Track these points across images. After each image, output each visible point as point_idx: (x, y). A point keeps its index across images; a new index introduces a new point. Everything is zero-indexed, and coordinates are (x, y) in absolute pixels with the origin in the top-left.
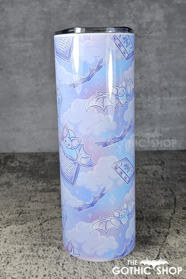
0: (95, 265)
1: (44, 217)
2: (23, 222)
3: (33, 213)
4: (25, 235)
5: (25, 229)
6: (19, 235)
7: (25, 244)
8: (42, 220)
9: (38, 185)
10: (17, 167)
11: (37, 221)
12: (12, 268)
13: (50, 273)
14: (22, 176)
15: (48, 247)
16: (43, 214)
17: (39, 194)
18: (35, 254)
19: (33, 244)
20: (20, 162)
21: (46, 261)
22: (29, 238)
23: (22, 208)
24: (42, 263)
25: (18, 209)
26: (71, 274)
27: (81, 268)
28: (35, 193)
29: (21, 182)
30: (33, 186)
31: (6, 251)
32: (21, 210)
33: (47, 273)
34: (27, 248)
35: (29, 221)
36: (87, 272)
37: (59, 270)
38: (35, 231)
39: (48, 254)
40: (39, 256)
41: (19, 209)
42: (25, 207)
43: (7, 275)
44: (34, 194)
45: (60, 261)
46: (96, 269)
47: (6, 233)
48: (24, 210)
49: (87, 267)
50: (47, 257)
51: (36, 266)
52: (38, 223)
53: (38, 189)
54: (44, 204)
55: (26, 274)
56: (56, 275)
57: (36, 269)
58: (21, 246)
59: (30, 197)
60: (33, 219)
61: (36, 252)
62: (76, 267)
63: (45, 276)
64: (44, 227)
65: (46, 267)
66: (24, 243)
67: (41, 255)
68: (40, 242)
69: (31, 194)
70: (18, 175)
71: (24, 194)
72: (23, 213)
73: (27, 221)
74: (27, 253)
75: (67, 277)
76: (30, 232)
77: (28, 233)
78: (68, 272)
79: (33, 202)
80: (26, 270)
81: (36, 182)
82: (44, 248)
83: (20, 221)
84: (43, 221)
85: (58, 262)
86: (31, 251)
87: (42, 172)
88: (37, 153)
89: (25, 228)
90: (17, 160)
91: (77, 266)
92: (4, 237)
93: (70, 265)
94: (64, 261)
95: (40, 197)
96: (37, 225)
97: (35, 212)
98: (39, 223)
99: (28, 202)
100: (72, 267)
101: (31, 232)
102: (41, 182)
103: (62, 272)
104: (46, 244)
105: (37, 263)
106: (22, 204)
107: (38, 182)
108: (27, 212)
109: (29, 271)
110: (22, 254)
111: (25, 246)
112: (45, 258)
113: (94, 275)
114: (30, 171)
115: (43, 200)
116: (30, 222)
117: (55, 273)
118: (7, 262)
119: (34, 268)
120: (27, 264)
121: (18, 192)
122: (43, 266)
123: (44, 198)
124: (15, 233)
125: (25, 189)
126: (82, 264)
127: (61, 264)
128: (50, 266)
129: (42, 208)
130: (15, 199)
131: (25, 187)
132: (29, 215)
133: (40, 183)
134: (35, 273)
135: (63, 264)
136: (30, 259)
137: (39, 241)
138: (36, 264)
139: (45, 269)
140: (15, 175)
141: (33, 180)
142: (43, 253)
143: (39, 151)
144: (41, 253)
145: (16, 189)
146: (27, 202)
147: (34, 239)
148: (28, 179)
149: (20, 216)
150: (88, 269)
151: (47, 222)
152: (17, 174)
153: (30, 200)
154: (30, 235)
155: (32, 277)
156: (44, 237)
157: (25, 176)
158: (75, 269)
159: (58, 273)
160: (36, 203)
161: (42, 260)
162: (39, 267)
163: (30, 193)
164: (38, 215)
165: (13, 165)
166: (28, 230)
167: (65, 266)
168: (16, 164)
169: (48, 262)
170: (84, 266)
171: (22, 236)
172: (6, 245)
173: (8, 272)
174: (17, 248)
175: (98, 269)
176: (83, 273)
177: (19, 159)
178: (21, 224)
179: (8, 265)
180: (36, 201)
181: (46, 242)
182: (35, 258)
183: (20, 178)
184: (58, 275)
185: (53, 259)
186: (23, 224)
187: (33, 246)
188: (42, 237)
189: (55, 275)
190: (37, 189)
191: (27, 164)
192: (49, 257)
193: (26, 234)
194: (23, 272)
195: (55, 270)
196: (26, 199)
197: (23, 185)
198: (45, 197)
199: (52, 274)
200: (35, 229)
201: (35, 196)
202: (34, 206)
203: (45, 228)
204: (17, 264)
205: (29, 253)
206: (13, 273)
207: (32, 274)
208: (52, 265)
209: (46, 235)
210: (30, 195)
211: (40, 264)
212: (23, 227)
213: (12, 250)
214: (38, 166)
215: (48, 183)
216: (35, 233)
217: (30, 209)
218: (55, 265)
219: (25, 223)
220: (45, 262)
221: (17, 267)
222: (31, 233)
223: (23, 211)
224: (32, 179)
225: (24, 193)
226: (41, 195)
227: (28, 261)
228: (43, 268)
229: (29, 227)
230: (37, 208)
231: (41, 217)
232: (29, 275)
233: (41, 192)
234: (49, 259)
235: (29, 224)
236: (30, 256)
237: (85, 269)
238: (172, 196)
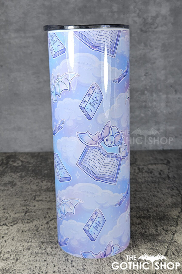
0: (103, 262)
1: (50, 215)
2: (30, 221)
3: (39, 212)
4: (32, 233)
5: (31, 227)
6: (27, 233)
7: (33, 241)
8: (48, 219)
9: (42, 184)
10: (20, 166)
11: (43, 220)
12: (21, 265)
13: (59, 269)
14: (26, 176)
15: (56, 244)
16: (49, 213)
17: (43, 194)
18: (44, 251)
19: (41, 242)
20: (22, 162)
21: (54, 258)
22: (37, 236)
23: (28, 207)
24: (51, 260)
25: (23, 208)
26: (80, 270)
27: (90, 265)
28: (40, 193)
29: (25, 182)
30: (37, 186)
31: (14, 248)
32: (26, 209)
33: (56, 269)
34: (35, 246)
35: (35, 220)
36: (96, 268)
37: (68, 267)
38: (42, 229)
39: (56, 251)
40: (48, 254)
41: (24, 208)
42: (30, 206)
43: (17, 271)
44: (38, 193)
45: (68, 258)
46: (105, 265)
47: (13, 231)
48: (29, 208)
49: (96, 264)
50: (55, 254)
51: (46, 263)
52: (45, 222)
53: (43, 188)
54: (49, 203)
55: (35, 271)
56: (66, 272)
57: (46, 266)
58: (29, 244)
59: (35, 196)
60: (40, 218)
61: (45, 249)
62: (85, 263)
63: (54, 272)
64: (51, 225)
65: (55, 264)
66: (31, 241)
67: (49, 253)
68: (48, 240)
69: (36, 193)
70: (21, 174)
71: (29, 193)
72: (29, 212)
73: (33, 220)
74: (36, 251)
75: (77, 273)
76: (37, 230)
77: (35, 232)
78: (77, 268)
79: (38, 201)
80: (36, 267)
81: (40, 182)
82: (52, 245)
83: (27, 219)
84: (50, 220)
85: (66, 258)
86: (39, 249)
87: (46, 172)
88: (39, 153)
89: (31, 226)
90: (19, 160)
91: (86, 263)
92: (12, 235)
93: (78, 262)
95: (45, 197)
96: (44, 223)
97: (40, 211)
98: (46, 222)
99: (33, 201)
100: (81, 264)
101: (38, 230)
102: (45, 181)
104: (54, 242)
105: (46, 259)
106: (27, 204)
107: (42, 182)
108: (33, 211)
109: (38, 268)
110: (31, 251)
111: (32, 243)
112: (54, 256)
113: (104, 271)
114: (33, 171)
115: (48, 199)
116: (37, 220)
117: (64, 269)
118: (16, 259)
119: (44, 265)
120: (36, 261)
121: (22, 192)
122: (52, 263)
123: (49, 197)
124: (22, 231)
125: (30, 188)
127: (70, 261)
128: (59, 263)
129: (47, 207)
130: (20, 198)
131: (29, 187)
132: (35, 214)
133: (45, 183)
134: (44, 270)
136: (39, 256)
137: (46, 239)
138: (45, 261)
139: (55, 266)
140: (18, 174)
141: (37, 179)
142: (51, 250)
143: (41, 151)
144: (49, 250)
145: (21, 189)
146: (32, 201)
147: (41, 237)
148: (32, 179)
149: (26, 215)
150: (97, 266)
151: (53, 221)
152: (20, 173)
153: (35, 199)
154: (37, 233)
155: (42, 273)
156: (51, 235)
157: (28, 176)
158: (84, 266)
159: (67, 269)
160: (42, 202)
161: (50, 257)
162: (49, 264)
163: (35, 192)
164: (44, 214)
165: (15, 164)
166: (35, 228)
167: (73, 263)
168: (18, 164)
169: (57, 259)
170: (93, 263)
171: (29, 234)
172: (14, 243)
173: (18, 269)
174: (25, 246)
175: (107, 265)
176: (92, 269)
177: (21, 159)
178: (28, 223)
179: (18, 262)
180: (41, 200)
181: (54, 239)
182: (44, 255)
183: (24, 177)
184: (67, 271)
185: (62, 256)
186: (29, 223)
187: (41, 244)
188: (50, 235)
189: (64, 271)
190: (41, 188)
191: (30, 163)
192: (58, 254)
193: (33, 232)
194: (32, 268)
195: (65, 267)
196: (31, 198)
197: (27, 185)
198: (50, 196)
199: (61, 271)
200: (42, 227)
201: (40, 196)
202: (39, 205)
203: (52, 227)
204: (26, 261)
205: (38, 251)
206: (22, 269)
207: (42, 271)
208: (61, 262)
209: (53, 233)
210: (35, 195)
211: (49, 261)
212: (30, 226)
213: (20, 247)
214: (41, 166)
215: (52, 182)
216: (42, 231)
217: (35, 208)
218: (64, 262)
219: (31, 221)
220: (53, 259)
221: (26, 264)
222: (38, 232)
223: (28, 210)
224: (35, 178)
225: (28, 192)
226: (46, 195)
227: (37, 258)
228: (52, 264)
229: (35, 226)
230: (43, 207)
231: (47, 216)
232: (38, 272)
233: (45, 191)
234: (58, 256)
235: (35, 223)
236: (38, 253)
237: (94, 266)
238: (179, 195)
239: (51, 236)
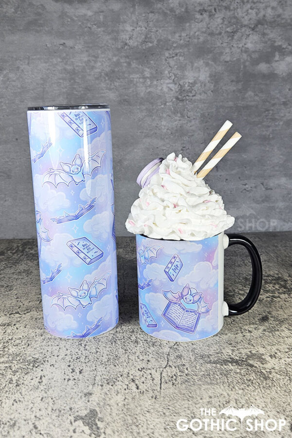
0: (117, 345)
6: (40, 320)
12: (33, 350)
21: (68, 342)
25: (38, 297)
26: (93, 353)
27: (104, 348)
31: (26, 335)
33: (68, 352)
37: (81, 350)
43: (28, 355)
45: (82, 342)
46: (119, 348)
47: (25, 319)
49: (110, 347)
51: (58, 347)
55: (47, 355)
57: (58, 350)
58: (42, 330)
63: (66, 355)
65: (68, 348)
75: (89, 355)
78: (90, 351)
80: (48, 351)
83: (41, 307)
85: (80, 343)
91: (100, 346)
92: (24, 323)
93: (92, 345)
94: (87, 342)
100: (94, 347)
103: (84, 352)
105: (58, 344)
109: (50, 352)
110: (43, 337)
113: (117, 353)
118: (27, 344)
119: (56, 349)
120: (49, 346)
122: (65, 347)
124: (36, 319)
126: (104, 345)
127: (83, 345)
134: (56, 353)
135: (85, 345)
136: (52, 341)
139: (67, 350)
150: (111, 349)
155: (53, 356)
158: (98, 349)
159: (80, 352)
161: (64, 342)
162: (61, 348)
167: (87, 347)
169: (70, 344)
170: (107, 346)
172: (26, 330)
173: (29, 353)
174: (37, 333)
175: (120, 348)
176: (105, 352)
179: (29, 347)
184: (80, 354)
189: (76, 354)
194: (44, 352)
195: (77, 350)
199: (73, 354)
204: (38, 346)
206: (33, 353)
207: (53, 354)
208: (73, 346)
211: (61, 346)
213: (32, 333)
218: (77, 346)
220: (66, 343)
221: (37, 349)
227: (50, 343)
236: (51, 339)
237: (108, 349)
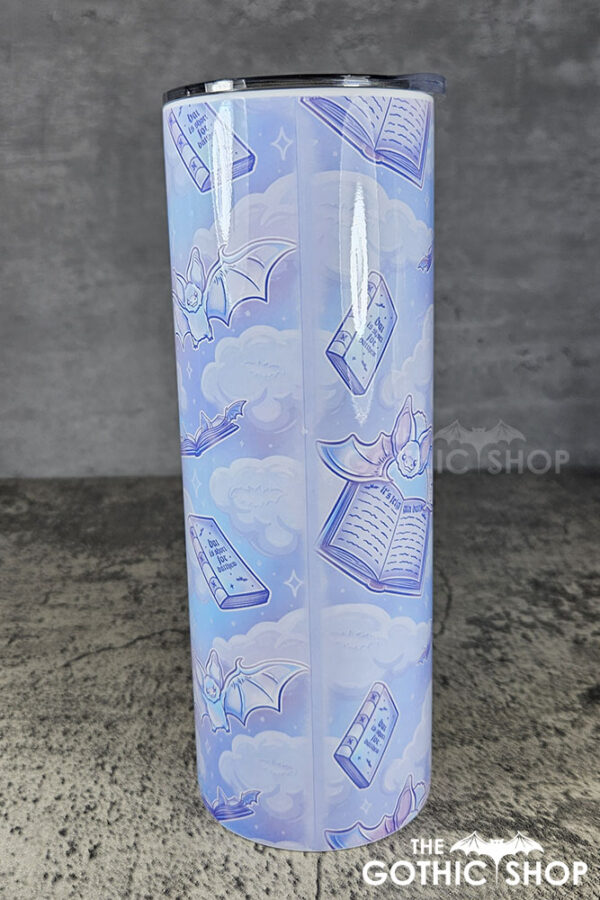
1: (78, 645)
2: (19, 660)
3: (49, 635)
4: (18, 694)
5: (20, 678)
7: (15, 715)
8: (72, 655)
9: (75, 562)
10: (22, 515)
11: (56, 657)
13: (74, 791)
14: (33, 540)
15: (79, 723)
16: (77, 638)
17: (72, 587)
18: (41, 742)
19: (39, 717)
20: (31, 503)
21: (67, 759)
22: (31, 700)
23: (21, 624)
24: (55, 767)
25: (9, 626)
26: (132, 793)
27: (164, 777)
28: (64, 585)
29: (28, 556)
30: (59, 566)
32: (17, 627)
33: (65, 790)
34: (19, 728)
35: (34, 656)
36: (178, 786)
37: (100, 783)
38: (48, 683)
39: (75, 740)
40: (50, 749)
41: (12, 625)
42: (29, 621)
44: (58, 586)
45: (106, 759)
48: (25, 627)
49: (181, 775)
50: (71, 749)
51: (40, 774)
52: (61, 663)
53: (73, 574)
54: (84, 613)
56: (91, 797)
57: (38, 781)
58: (4, 723)
59: (47, 595)
60: (48, 651)
61: (44, 737)
62: (150, 773)
63: (58, 798)
64: (75, 672)
65: (66, 777)
66: (12, 715)
67: (55, 746)
68: (59, 712)
69: (51, 586)
70: (22, 536)
71: (34, 587)
72: (22, 637)
73: (29, 658)
74: (19, 741)
75: (121, 799)
76: (33, 686)
77: (28, 690)
78: (125, 787)
79: (53, 607)
80: (10, 784)
81: (69, 556)
82: (67, 726)
83: (11, 656)
84: (76, 656)
85: (100, 761)
86: (30, 736)
87: (91, 530)
88: (82, 480)
89: (21, 675)
90: (24, 498)
91: (153, 772)
93: (132, 769)
94: (119, 759)
95: (75, 595)
96: (58, 666)
97: (54, 635)
98: (63, 663)
99: (41, 608)
100: (137, 775)
101: (37, 686)
102: (85, 555)
103: (108, 790)
104: (75, 716)
105: (41, 764)
106: (22, 614)
107: (75, 556)
108: (33, 634)
109: (17, 787)
110: (4, 742)
111: (14, 721)
112: (66, 753)
114: (57, 528)
115: (82, 602)
116: (39, 658)
117: (88, 791)
119: (33, 780)
120: (15, 768)
121: (14, 582)
122: (58, 773)
123: (87, 597)
125: (38, 574)
126: (166, 768)
127: (108, 768)
128: (77, 774)
129: (76, 624)
130: (5, 599)
131: (36, 570)
132: (37, 641)
133: (82, 559)
134: (33, 792)
135: (114, 768)
136: (26, 754)
137: (55, 710)
138: (39, 768)
139: (63, 782)
140: (14, 537)
141: (62, 549)
142: (63, 739)
143: (90, 475)
144: (56, 738)
145: (12, 575)
146: (36, 607)
147: (42, 703)
148: (48, 547)
149: (14, 644)
150: (182, 780)
151: (85, 660)
152: (20, 533)
153: (45, 602)
154: (32, 693)
155: (22, 801)
156: (70, 698)
157: (40, 541)
158: (146, 780)
159: (97, 790)
160: (64, 610)
161: (56, 758)
162: (47, 777)
163: (48, 584)
164: (63, 641)
165: (11, 510)
166: (30, 681)
167: (118, 773)
168: (18, 508)
169: (73, 763)
170: (172, 772)
171: (10, 696)
176: (165, 789)
177: (30, 495)
178: (13, 665)
180: (62, 605)
181: (75, 710)
182: (38, 752)
183: (26, 544)
184: (96, 795)
185: (88, 755)
186: (18, 665)
187: (36, 722)
188: (66, 698)
189: (87, 795)
190: (70, 572)
191: (51, 508)
192: (78, 749)
193: (22, 690)
195: (90, 784)
196: (37, 599)
197: (32, 564)
198: (90, 593)
199: (79, 794)
200: (51, 677)
201: (60, 593)
202: (54, 617)
203: (78, 675)
205: (24, 740)
207: (24, 795)
208: (82, 771)
209: (79, 693)
210: (47, 590)
211: (50, 769)
212: (16, 673)
214: (82, 514)
215: (102, 557)
216: (46, 688)
217: (43, 625)
218: (91, 770)
219: (23, 662)
220: (64, 762)
222: (36, 689)
223: (22, 629)
224: (59, 546)
225: (32, 583)
226: (79, 591)
227: (19, 761)
228: (58, 778)
229: (33, 673)
230: (63, 622)
231: (71, 647)
232: (14, 798)
233: (79, 580)
234: (77, 755)
235: (33, 665)
236: (24, 747)
237: (174, 781)
238: (443, 590)
239: (70, 701)
